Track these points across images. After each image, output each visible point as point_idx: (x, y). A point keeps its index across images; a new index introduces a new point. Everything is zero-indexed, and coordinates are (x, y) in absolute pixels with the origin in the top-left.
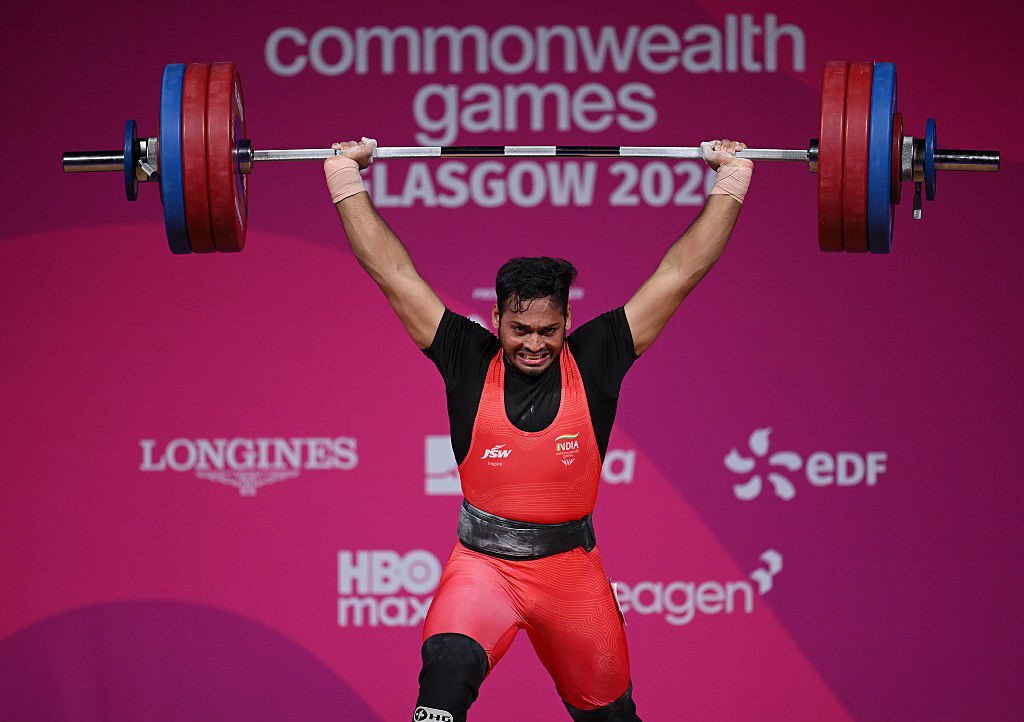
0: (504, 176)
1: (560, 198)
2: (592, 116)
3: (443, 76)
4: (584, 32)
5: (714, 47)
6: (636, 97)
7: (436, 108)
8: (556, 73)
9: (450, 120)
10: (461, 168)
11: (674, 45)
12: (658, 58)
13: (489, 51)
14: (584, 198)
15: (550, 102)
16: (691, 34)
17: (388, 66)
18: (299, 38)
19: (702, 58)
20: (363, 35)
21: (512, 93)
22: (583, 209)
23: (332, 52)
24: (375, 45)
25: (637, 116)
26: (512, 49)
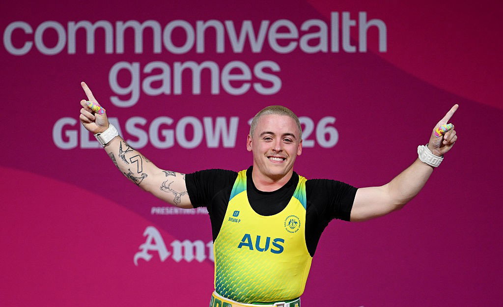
0: (173, 127)
1: (213, 143)
2: (236, 84)
3: (129, 55)
4: (230, 24)
5: (323, 35)
6: (267, 70)
7: (124, 78)
8: (210, 53)
9: (134, 87)
10: (142, 121)
11: (294, 34)
12: (283, 43)
13: (162, 38)
14: (230, 142)
15: (206, 75)
16: (305, 26)
17: (90, 49)
18: (28, 29)
19: (314, 42)
20: (73, 27)
21: (179, 68)
22: (229, 149)
23: (51, 38)
24: (81, 34)
25: (268, 84)
26: (179, 37)
